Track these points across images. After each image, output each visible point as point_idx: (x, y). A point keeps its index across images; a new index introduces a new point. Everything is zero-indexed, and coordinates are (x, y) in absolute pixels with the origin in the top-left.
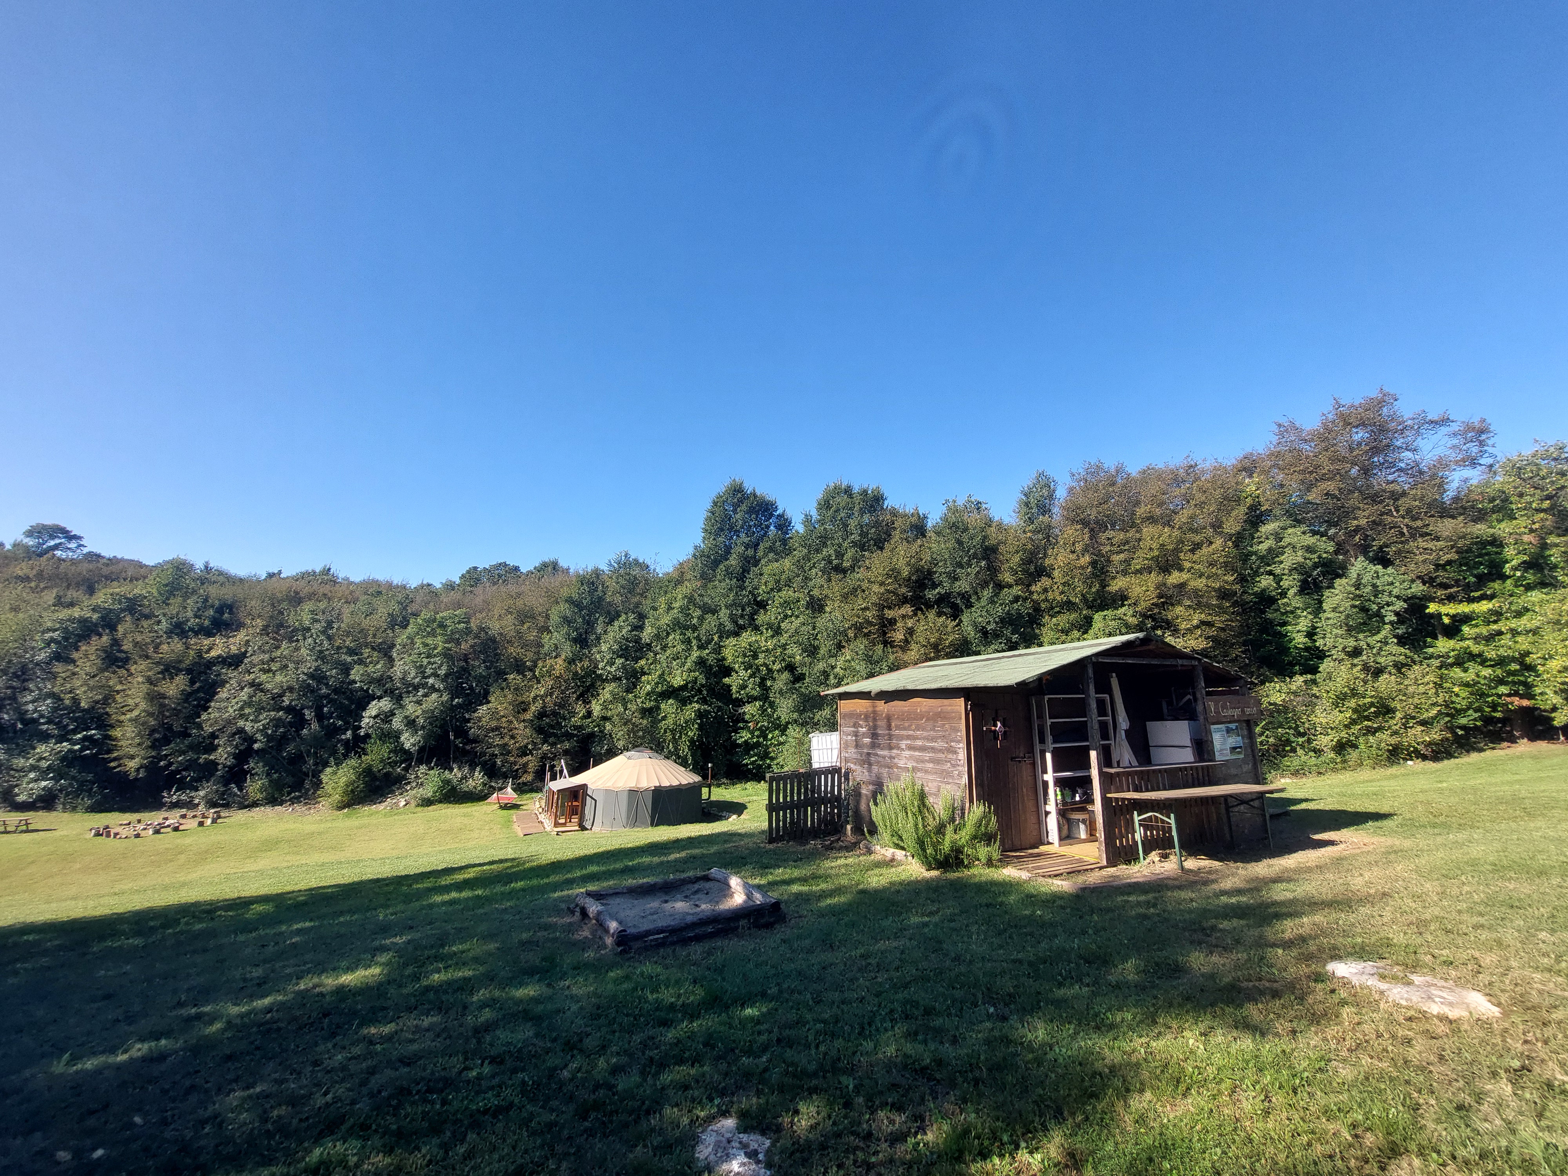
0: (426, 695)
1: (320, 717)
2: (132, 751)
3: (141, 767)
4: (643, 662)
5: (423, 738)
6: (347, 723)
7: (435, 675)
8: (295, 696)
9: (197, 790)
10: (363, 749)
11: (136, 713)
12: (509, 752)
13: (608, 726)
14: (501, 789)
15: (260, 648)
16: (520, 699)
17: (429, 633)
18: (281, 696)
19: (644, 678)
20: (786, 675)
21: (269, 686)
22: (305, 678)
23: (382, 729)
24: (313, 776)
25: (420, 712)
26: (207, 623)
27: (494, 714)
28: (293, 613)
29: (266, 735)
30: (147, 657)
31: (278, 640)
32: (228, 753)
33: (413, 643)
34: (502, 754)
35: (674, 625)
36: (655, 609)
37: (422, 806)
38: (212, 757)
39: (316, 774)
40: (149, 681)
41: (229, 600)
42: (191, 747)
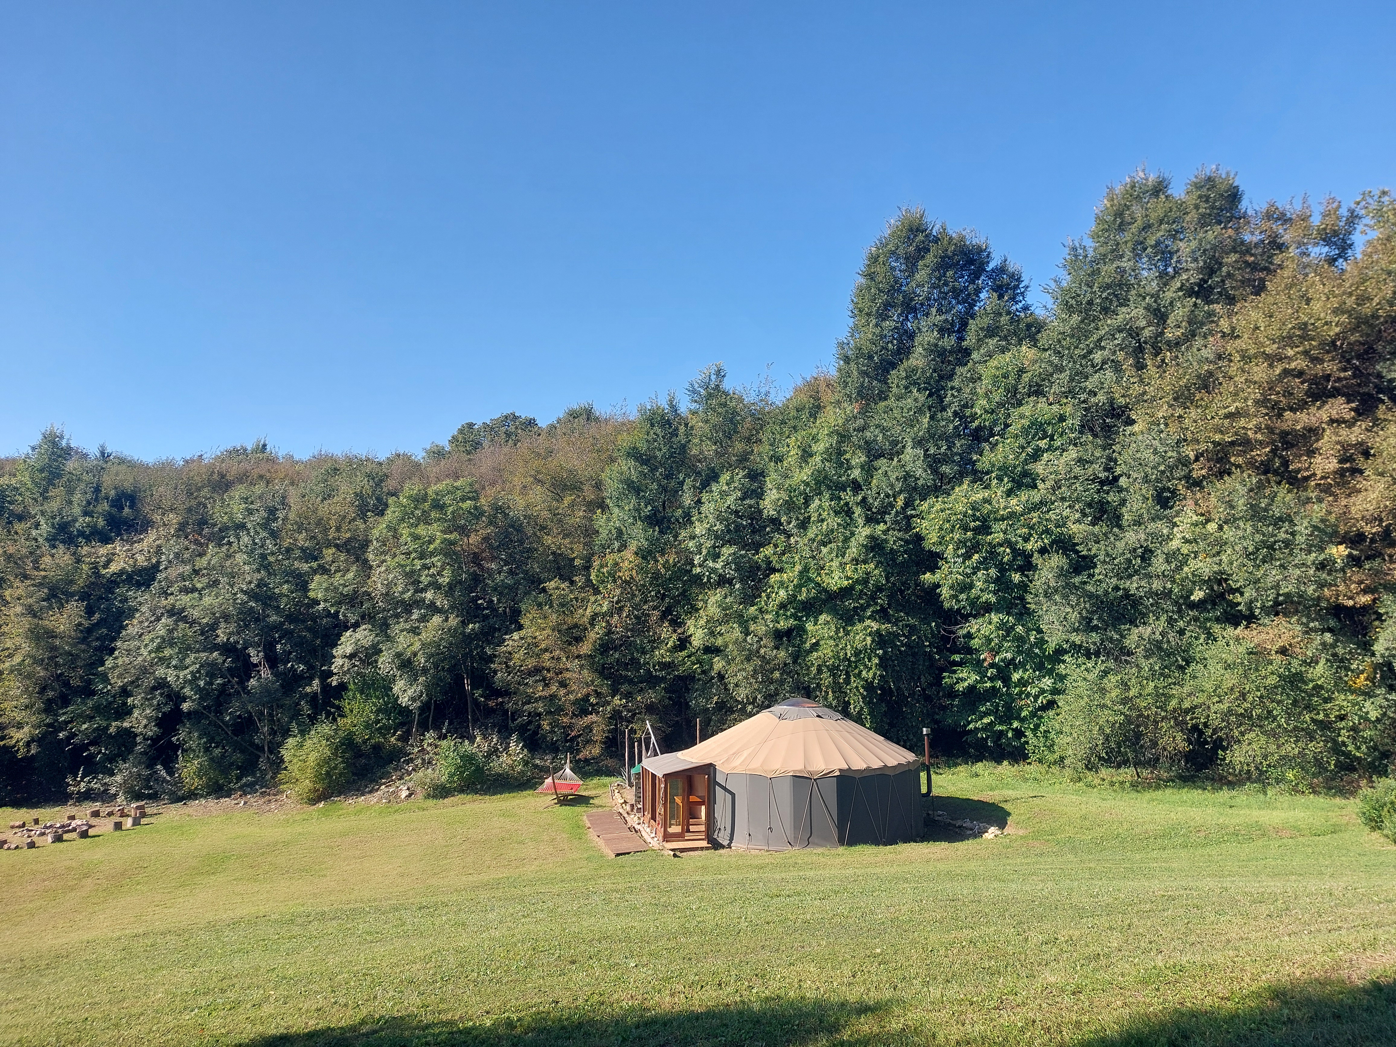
0: (423, 619)
1: (272, 660)
2: (19, 716)
3: (33, 740)
4: (768, 551)
5: (427, 687)
6: (311, 667)
7: (436, 586)
8: (232, 627)
9: (112, 774)
10: (339, 708)
11: (17, 659)
12: (560, 710)
13: (718, 664)
14: (556, 770)
15: (177, 555)
16: (569, 621)
17: (419, 519)
18: (213, 627)
19: (775, 578)
20: (1057, 560)
21: (196, 613)
22: (245, 598)
23: (363, 676)
24: (271, 752)
25: (417, 646)
26: (101, 523)
27: (532, 646)
28: (218, 503)
29: (199, 690)
30: (26, 577)
31: (201, 545)
32: (149, 719)
33: (396, 536)
34: (549, 713)
35: (818, 483)
36: (778, 459)
37: (433, 797)
38: (126, 725)
39: (275, 748)
40: (32, 612)
41: (128, 486)
42: (97, 709)
